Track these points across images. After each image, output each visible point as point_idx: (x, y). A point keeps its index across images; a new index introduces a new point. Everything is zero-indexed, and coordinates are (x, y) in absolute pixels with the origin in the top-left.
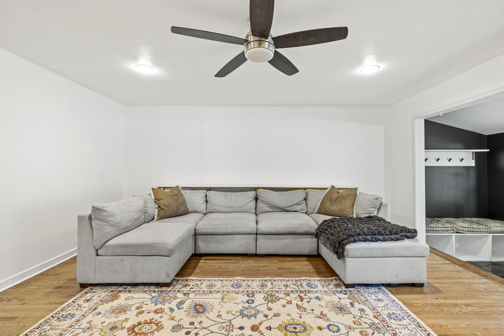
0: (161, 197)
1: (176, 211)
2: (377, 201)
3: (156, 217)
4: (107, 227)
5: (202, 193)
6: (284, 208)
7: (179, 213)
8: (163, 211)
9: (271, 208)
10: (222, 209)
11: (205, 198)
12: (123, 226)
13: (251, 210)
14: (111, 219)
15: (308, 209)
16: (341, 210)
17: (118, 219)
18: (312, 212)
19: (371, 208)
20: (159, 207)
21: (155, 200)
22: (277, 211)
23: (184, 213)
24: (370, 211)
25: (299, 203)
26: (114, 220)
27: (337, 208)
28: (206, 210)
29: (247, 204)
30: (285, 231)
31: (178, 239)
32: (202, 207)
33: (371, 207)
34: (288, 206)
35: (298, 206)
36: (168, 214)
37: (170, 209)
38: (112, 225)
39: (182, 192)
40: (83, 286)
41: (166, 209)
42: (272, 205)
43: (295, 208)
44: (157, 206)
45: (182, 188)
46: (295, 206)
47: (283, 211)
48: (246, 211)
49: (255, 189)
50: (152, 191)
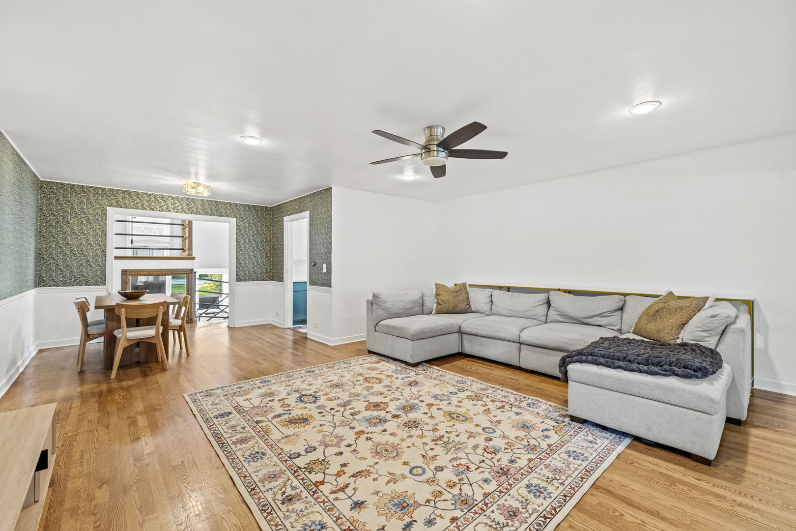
0: (441, 293)
1: (454, 308)
2: (712, 320)
3: (434, 312)
4: (380, 310)
5: (488, 292)
6: (579, 319)
7: (458, 310)
8: (440, 306)
9: (562, 318)
10: (504, 312)
11: (490, 298)
12: (393, 312)
13: (538, 317)
14: (383, 305)
15: (622, 325)
16: (659, 331)
17: (389, 305)
18: (628, 331)
19: (702, 331)
20: (438, 302)
21: (436, 294)
22: (570, 322)
23: (464, 311)
24: (698, 336)
25: (605, 314)
26: (385, 305)
27: (653, 327)
28: (490, 311)
29: (534, 308)
30: (552, 345)
31: (424, 329)
32: (486, 308)
33: (701, 329)
34: (585, 316)
35: (603, 319)
36: (445, 309)
37: (448, 305)
38: (383, 309)
39: (469, 290)
40: (370, 352)
41: (443, 304)
42: (562, 312)
43: (598, 321)
44: (436, 301)
45: (470, 285)
46: (597, 318)
47: (580, 323)
48: (531, 317)
49: (547, 291)
50: (435, 286)
